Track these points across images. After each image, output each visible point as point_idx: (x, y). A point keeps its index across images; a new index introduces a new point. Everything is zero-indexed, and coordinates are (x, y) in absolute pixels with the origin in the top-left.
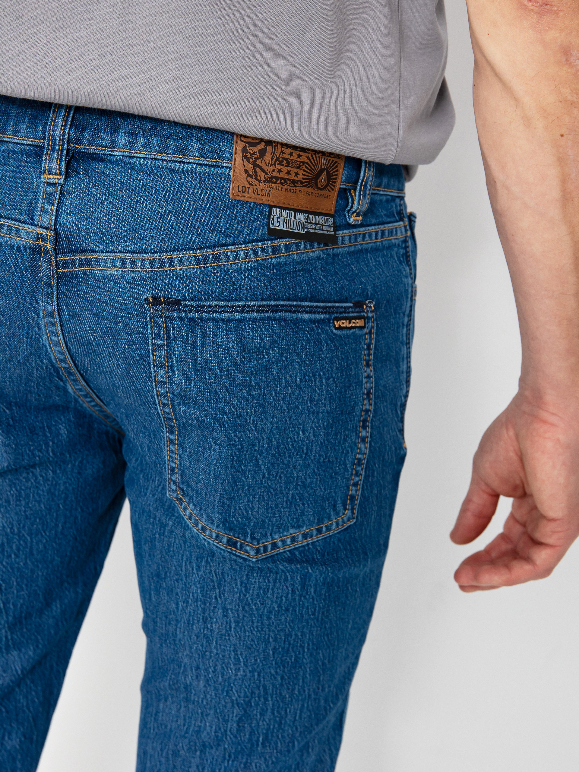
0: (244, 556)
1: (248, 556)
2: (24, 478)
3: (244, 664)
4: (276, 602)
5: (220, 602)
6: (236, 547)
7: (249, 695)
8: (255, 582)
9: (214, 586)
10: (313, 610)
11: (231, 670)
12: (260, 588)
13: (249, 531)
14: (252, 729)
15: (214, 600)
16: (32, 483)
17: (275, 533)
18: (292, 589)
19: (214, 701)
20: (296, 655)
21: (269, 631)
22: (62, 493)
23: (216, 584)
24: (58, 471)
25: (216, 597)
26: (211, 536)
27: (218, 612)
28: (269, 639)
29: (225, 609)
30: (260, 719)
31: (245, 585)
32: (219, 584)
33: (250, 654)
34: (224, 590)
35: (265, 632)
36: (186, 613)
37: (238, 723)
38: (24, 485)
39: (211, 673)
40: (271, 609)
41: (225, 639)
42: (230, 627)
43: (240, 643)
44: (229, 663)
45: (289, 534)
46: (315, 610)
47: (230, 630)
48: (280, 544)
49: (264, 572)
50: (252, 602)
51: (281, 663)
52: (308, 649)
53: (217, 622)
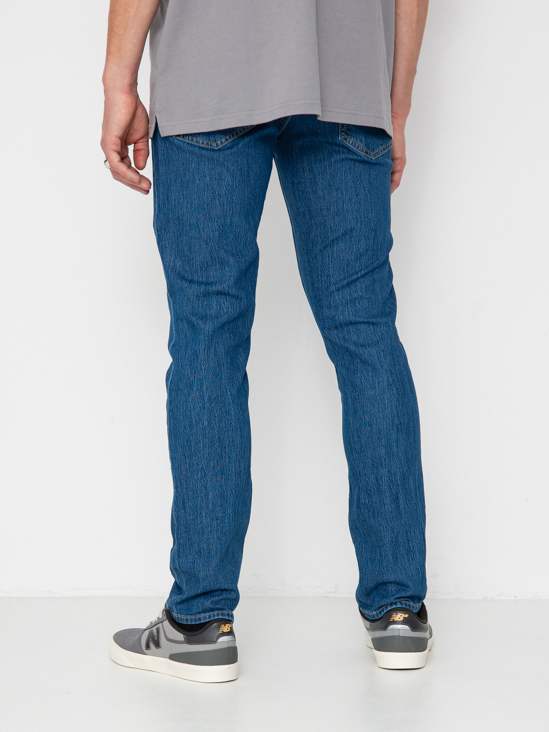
5: (362, 185)
11: (370, 214)
12: (374, 175)
15: (359, 185)
19: (364, 231)
23: (359, 178)
25: (360, 183)
27: (361, 190)
29: (364, 188)
31: (369, 175)
32: (360, 177)
36: (347, 195)
39: (363, 218)
41: (366, 200)
42: (367, 195)
44: (369, 211)
47: (368, 196)
50: (373, 182)
53: (362, 194)
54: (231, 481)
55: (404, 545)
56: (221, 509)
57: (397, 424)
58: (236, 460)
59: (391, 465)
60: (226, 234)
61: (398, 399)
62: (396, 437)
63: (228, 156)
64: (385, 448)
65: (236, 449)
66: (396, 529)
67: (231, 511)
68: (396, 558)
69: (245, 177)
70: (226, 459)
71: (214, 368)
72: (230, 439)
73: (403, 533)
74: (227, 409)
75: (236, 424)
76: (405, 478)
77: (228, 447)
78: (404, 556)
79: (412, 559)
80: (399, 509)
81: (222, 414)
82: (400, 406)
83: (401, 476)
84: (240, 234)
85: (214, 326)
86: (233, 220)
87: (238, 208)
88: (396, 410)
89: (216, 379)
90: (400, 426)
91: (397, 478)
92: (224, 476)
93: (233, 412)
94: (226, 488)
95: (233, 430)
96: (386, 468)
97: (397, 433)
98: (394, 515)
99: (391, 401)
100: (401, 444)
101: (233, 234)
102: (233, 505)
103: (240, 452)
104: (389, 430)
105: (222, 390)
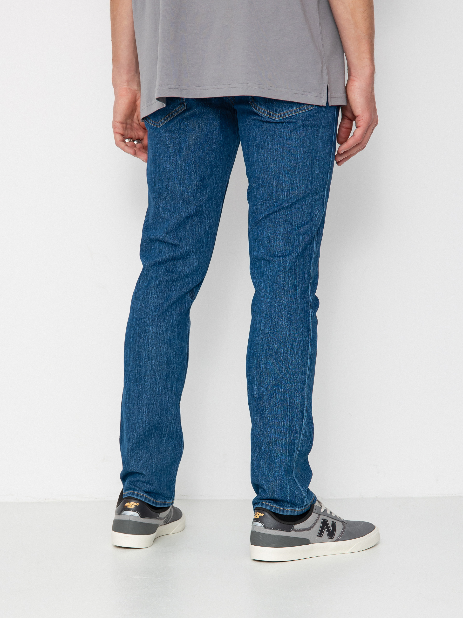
0: (273, 118)
1: (275, 118)
2: (201, 119)
3: (276, 161)
4: (285, 136)
6: (271, 115)
7: (279, 174)
8: (277, 130)
9: (264, 135)
10: (299, 140)
11: (272, 165)
12: (279, 131)
13: (275, 109)
14: (282, 189)
16: (204, 121)
17: (284, 110)
18: (290, 130)
20: (294, 158)
21: (284, 148)
22: (215, 126)
24: (213, 118)
26: (261, 112)
28: (284, 151)
30: (284, 184)
33: (278, 157)
34: (267, 135)
35: (282, 148)
37: (276, 186)
38: (201, 122)
40: (284, 139)
43: (274, 154)
44: (271, 162)
45: (289, 110)
46: (300, 140)
48: (286, 114)
49: (280, 126)
50: (277, 137)
51: (289, 160)
52: (299, 156)
54: (146, 386)
55: (266, 454)
56: (137, 408)
57: (266, 349)
58: (152, 370)
59: (261, 384)
60: (164, 195)
61: (270, 328)
62: (265, 360)
63: (163, 133)
64: (256, 368)
65: (151, 361)
66: (259, 439)
67: (144, 410)
68: (259, 464)
69: (177, 149)
70: (143, 368)
71: (143, 296)
72: (146, 352)
73: (265, 443)
74: (146, 329)
75: (152, 342)
76: (272, 396)
77: (145, 359)
78: (265, 464)
79: (272, 467)
80: (264, 422)
81: (142, 332)
82: (271, 333)
83: (268, 395)
84: (176, 195)
85: (149, 264)
86: (168, 184)
87: (171, 174)
88: (267, 337)
89: (143, 305)
90: (268, 351)
91: (264, 395)
92: (142, 382)
93: (151, 331)
94: (142, 392)
95: (149, 345)
96: (257, 386)
97: (266, 357)
98: (258, 426)
99: (264, 329)
100: (269, 367)
101: (170, 195)
102: (146, 406)
103: (154, 364)
104: (260, 354)
105: (146, 314)
